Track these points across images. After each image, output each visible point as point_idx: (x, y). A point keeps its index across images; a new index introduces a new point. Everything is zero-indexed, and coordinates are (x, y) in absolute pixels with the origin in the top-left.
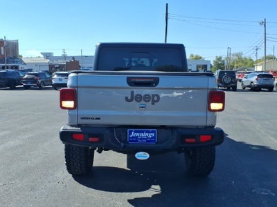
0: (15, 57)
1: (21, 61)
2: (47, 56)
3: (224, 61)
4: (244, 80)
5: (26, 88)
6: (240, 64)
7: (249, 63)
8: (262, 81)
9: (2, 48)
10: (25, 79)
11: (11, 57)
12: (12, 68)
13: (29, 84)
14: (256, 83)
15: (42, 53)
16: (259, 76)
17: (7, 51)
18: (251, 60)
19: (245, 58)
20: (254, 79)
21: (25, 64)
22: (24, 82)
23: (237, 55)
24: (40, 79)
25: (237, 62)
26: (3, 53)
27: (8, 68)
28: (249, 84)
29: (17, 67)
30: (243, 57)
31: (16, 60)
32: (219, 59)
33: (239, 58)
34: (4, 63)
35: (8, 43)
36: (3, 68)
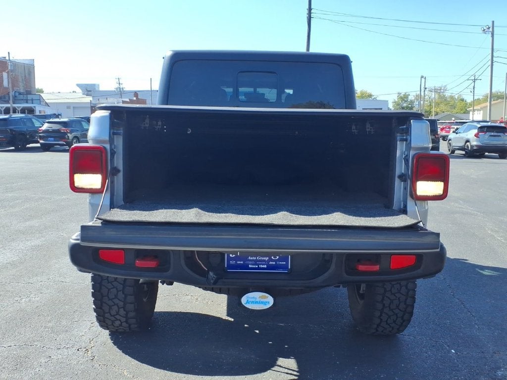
0: (29, 93)
1: (40, 100)
2: (88, 90)
3: (412, 102)
4: (452, 136)
5: (46, 148)
6: (443, 107)
7: (459, 105)
8: (487, 139)
9: (5, 75)
10: (45, 132)
11: (22, 91)
12: (23, 111)
13: (51, 141)
14: (474, 143)
15: (78, 85)
16: (481, 129)
17: (14, 81)
18: (463, 100)
19: (452, 97)
20: (471, 135)
21: (47, 104)
22: (41, 138)
23: (436, 90)
24: (71, 132)
25: (438, 104)
26: (5, 84)
27: (15, 111)
28: (462, 144)
29: (31, 111)
30: (447, 94)
31: (30, 97)
32: (404, 98)
33: (440, 97)
34: (8, 102)
35: (15, 64)
36: (7, 111)
